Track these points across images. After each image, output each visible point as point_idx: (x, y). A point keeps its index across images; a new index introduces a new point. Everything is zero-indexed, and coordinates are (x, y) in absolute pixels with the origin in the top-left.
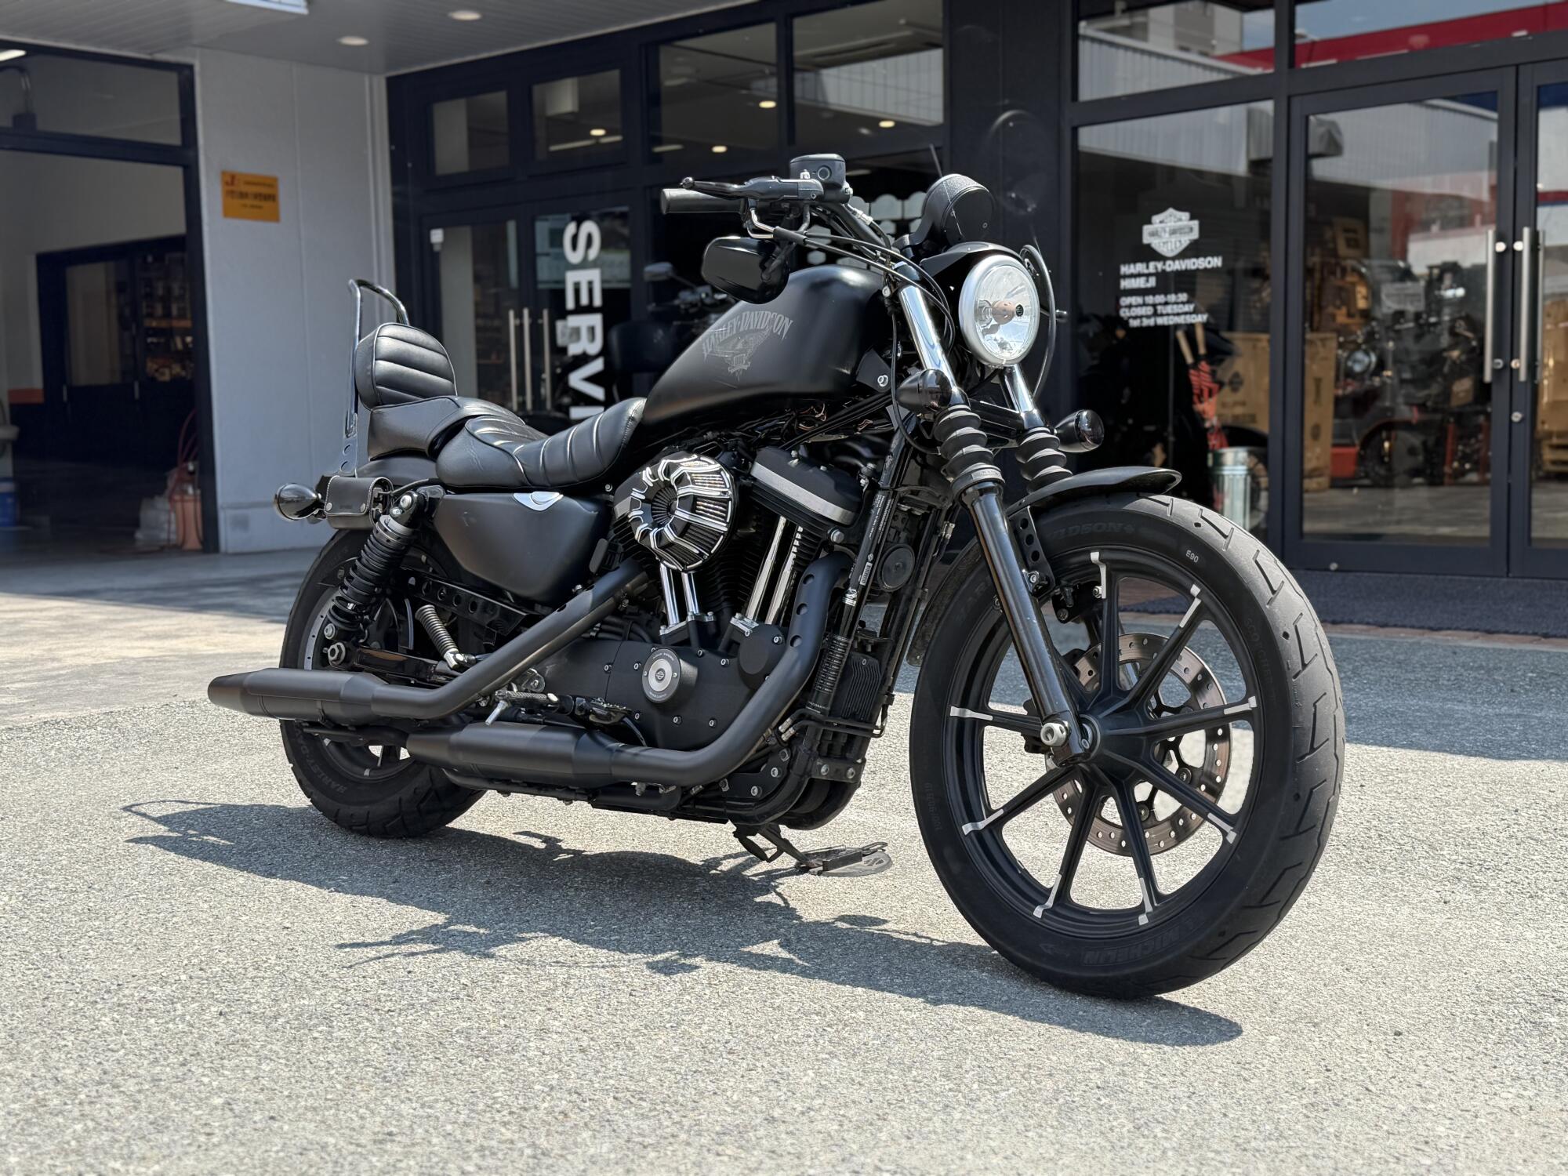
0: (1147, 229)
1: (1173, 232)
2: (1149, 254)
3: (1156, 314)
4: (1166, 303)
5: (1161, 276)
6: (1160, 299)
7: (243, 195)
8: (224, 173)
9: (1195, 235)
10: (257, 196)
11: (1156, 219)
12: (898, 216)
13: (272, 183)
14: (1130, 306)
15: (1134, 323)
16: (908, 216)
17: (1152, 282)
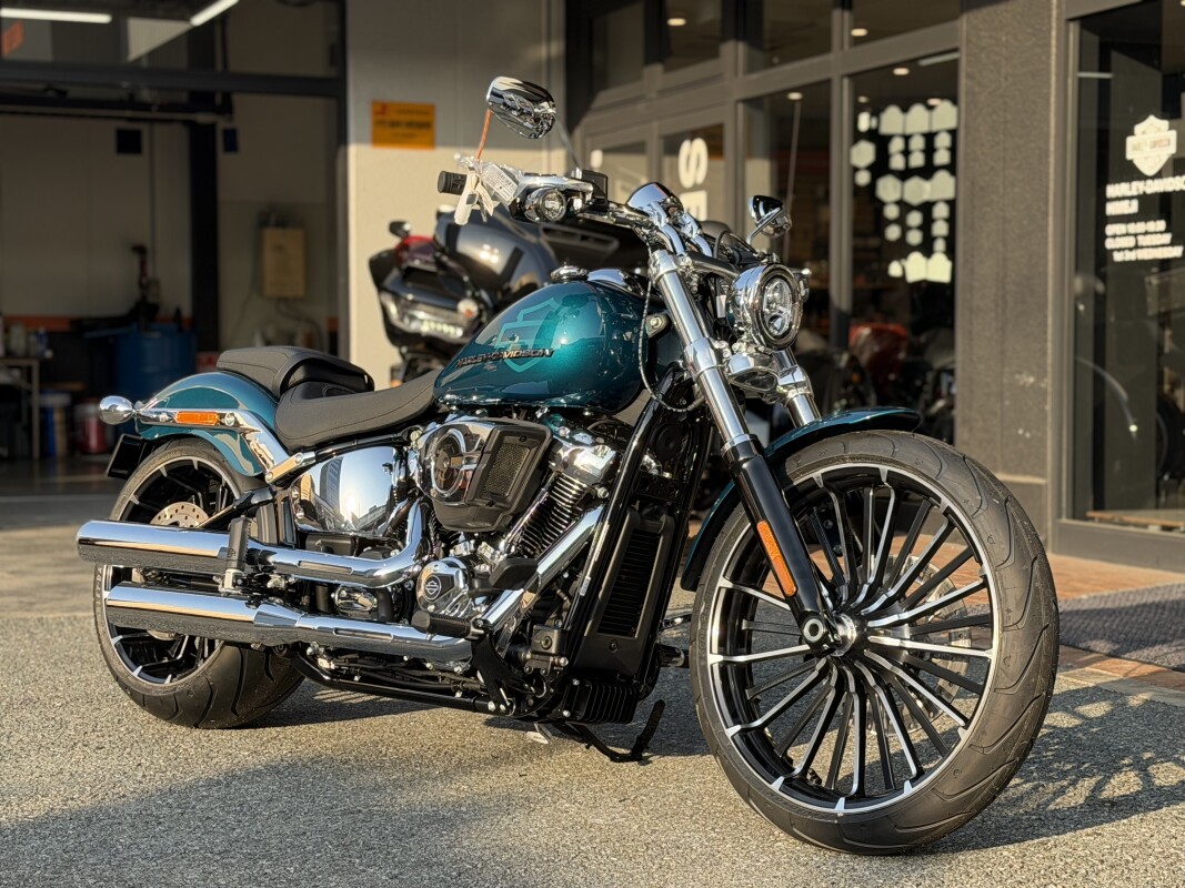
0: (1130, 141)
1: (1155, 145)
2: (1132, 173)
3: (1137, 247)
4: (1146, 233)
5: (1143, 199)
6: (1140, 227)
7: (394, 124)
8: (374, 103)
9: (1172, 149)
10: (410, 124)
11: (1138, 128)
12: (925, 129)
13: (429, 110)
14: (1114, 236)
15: (1118, 257)
16: (935, 128)
17: (1133, 207)
